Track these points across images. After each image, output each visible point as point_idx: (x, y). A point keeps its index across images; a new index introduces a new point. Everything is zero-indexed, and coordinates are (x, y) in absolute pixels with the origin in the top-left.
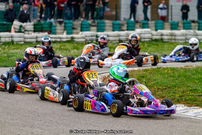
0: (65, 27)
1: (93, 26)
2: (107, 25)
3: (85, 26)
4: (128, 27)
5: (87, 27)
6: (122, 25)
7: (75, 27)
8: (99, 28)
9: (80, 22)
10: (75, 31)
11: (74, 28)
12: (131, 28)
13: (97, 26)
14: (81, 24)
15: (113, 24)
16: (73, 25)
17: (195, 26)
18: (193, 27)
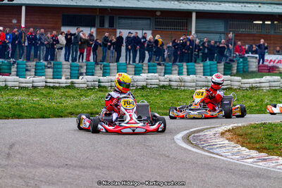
0: (17, 68)
1: (49, 68)
2: (65, 66)
3: (40, 68)
4: (87, 69)
5: (42, 69)
6: (81, 67)
7: (29, 68)
8: (55, 70)
9: (34, 63)
10: (28, 73)
11: (27, 70)
12: (91, 71)
13: (53, 68)
14: (36, 66)
15: (71, 66)
16: (27, 66)
17: (162, 69)
18: (158, 70)
